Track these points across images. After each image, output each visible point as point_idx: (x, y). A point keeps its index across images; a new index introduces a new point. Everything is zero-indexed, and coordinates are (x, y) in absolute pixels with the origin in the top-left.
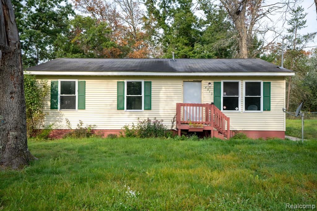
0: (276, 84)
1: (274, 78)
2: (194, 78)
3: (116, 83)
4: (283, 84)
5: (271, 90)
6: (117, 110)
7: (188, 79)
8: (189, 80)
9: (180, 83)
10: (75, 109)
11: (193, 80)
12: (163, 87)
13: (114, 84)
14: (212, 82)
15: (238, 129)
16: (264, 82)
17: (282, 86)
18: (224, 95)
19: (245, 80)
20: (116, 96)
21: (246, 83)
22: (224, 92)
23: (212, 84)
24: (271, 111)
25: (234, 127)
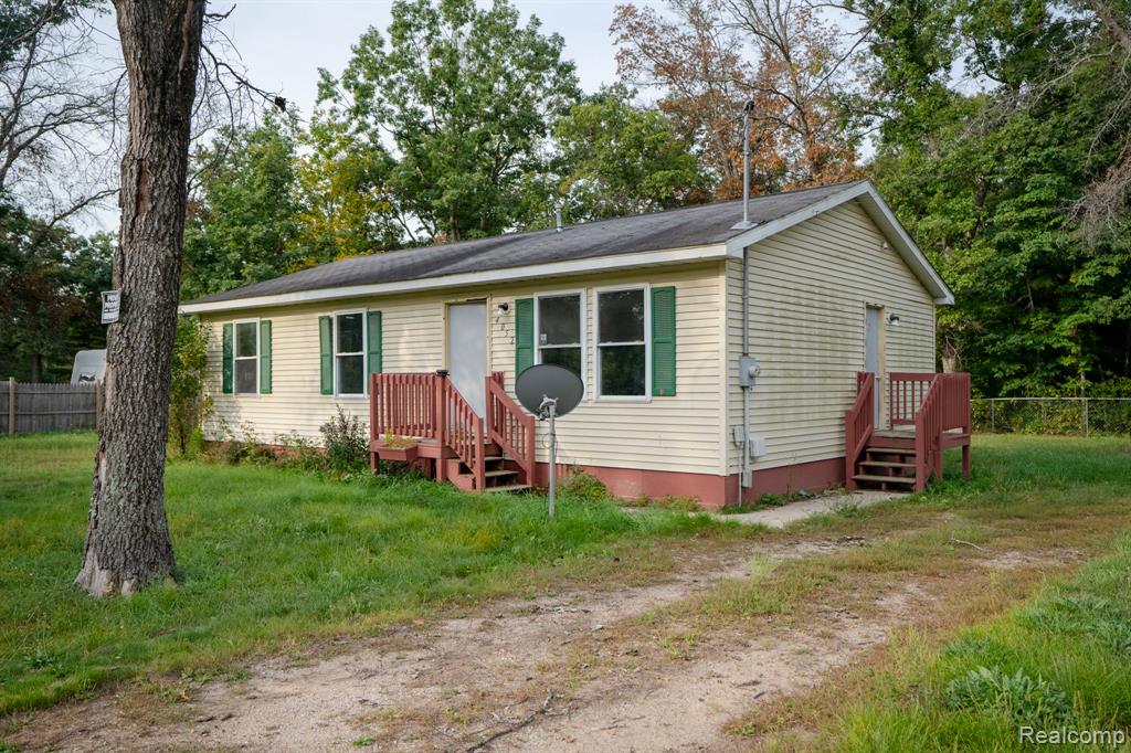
0: (695, 292)
1: (688, 270)
2: (469, 292)
3: (317, 321)
4: (714, 290)
5: (678, 317)
6: (320, 395)
7: (453, 297)
8: (460, 300)
9: (437, 311)
10: (255, 392)
11: (465, 300)
12: (405, 327)
13: (312, 322)
14: (510, 300)
15: (581, 460)
16: (652, 289)
17: (714, 298)
18: (541, 343)
19: (597, 286)
20: (319, 356)
21: (603, 297)
22: (542, 331)
23: (512, 306)
24: (678, 397)
25: (569, 454)
